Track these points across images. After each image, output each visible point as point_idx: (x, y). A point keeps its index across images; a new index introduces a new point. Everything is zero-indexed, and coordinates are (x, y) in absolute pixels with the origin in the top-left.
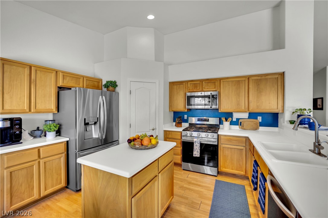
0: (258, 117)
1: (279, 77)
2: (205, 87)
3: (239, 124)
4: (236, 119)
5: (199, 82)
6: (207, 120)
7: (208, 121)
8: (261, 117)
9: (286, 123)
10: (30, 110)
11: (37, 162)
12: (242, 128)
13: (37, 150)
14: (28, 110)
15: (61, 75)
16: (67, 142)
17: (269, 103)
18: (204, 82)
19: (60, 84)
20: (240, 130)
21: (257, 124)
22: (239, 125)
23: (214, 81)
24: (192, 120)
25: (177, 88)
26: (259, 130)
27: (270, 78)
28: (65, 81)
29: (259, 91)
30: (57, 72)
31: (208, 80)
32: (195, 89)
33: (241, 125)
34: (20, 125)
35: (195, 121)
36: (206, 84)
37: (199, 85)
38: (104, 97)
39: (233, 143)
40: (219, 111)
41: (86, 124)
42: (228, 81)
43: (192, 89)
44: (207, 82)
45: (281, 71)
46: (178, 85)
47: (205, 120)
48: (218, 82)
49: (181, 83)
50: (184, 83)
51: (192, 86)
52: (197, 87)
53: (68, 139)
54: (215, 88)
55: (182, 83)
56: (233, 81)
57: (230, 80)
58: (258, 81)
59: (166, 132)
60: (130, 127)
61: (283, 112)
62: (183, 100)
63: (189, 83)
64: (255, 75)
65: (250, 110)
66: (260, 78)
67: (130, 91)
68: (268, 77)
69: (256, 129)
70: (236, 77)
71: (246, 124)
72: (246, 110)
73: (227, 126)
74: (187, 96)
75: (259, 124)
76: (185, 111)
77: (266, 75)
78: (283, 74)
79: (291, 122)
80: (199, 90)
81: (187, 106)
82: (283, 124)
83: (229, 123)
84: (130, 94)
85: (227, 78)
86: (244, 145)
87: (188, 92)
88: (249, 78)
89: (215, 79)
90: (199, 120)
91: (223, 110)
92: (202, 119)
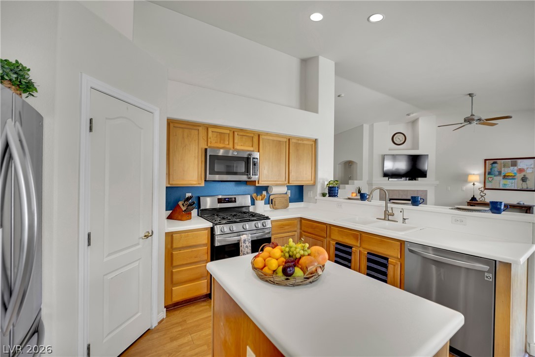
1: (313, 143)
2: (237, 143)
5: (228, 132)
6: (233, 199)
7: (235, 201)
9: (318, 196)
12: (273, 208)
17: (306, 174)
18: (236, 133)
21: (287, 200)
22: (271, 204)
23: (252, 135)
24: (206, 203)
25: (183, 135)
26: (290, 207)
27: (307, 144)
29: (298, 158)
31: (242, 130)
32: (222, 142)
35: (212, 203)
37: (227, 137)
39: (285, 229)
40: (257, 185)
42: (269, 139)
44: (241, 134)
45: (314, 137)
46: (186, 130)
47: (230, 201)
49: (194, 125)
50: (200, 129)
51: (215, 136)
52: (224, 140)
54: (252, 146)
55: (198, 128)
56: (273, 141)
57: (271, 138)
58: (297, 145)
59: (170, 236)
60: (89, 244)
61: (314, 185)
62: (197, 162)
63: (210, 130)
64: (295, 138)
65: (290, 182)
66: (300, 142)
67: (91, 120)
68: (305, 142)
69: (286, 207)
70: (277, 135)
71: (277, 201)
72: (287, 182)
73: (261, 208)
74: (210, 155)
75: (288, 200)
76: (201, 186)
77: (302, 139)
78: (316, 141)
79: (324, 195)
80: (228, 146)
81: (209, 174)
82: (316, 198)
83: (263, 201)
84: (91, 129)
85: (267, 134)
86: (295, 229)
87: (206, 147)
88: (289, 139)
89: (253, 132)
90: (220, 201)
91: (263, 183)
92: (225, 199)
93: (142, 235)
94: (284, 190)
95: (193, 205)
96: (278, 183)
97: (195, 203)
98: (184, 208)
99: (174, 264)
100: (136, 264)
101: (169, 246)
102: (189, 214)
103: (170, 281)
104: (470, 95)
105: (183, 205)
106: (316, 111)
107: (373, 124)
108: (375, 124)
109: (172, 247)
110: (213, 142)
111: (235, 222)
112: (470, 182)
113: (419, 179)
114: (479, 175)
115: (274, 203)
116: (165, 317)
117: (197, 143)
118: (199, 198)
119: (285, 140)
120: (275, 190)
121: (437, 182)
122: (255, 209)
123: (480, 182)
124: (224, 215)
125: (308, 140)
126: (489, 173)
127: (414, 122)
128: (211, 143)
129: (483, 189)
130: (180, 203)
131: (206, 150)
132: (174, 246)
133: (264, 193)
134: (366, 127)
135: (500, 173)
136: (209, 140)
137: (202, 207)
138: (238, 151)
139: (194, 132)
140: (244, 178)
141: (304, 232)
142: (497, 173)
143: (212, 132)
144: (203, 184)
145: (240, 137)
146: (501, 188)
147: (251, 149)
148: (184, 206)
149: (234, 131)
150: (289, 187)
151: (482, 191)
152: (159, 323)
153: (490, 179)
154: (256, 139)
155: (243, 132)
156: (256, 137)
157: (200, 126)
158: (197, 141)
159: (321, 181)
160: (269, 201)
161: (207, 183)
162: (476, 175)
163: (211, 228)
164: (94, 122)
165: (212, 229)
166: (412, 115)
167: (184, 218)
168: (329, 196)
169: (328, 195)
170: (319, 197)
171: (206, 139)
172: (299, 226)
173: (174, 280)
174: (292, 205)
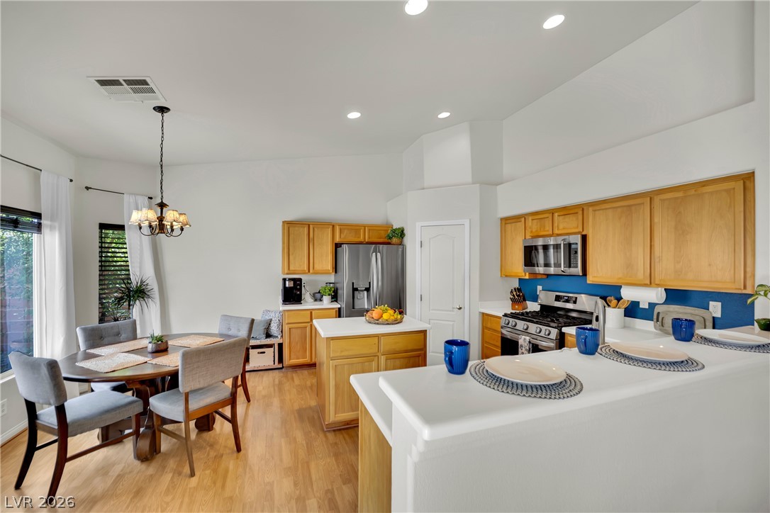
0: (712, 304)
2: (558, 226)
3: (655, 317)
4: (649, 303)
5: (547, 215)
6: (572, 299)
7: (575, 302)
8: (717, 304)
10: (309, 271)
11: (309, 324)
12: (660, 330)
13: (309, 312)
14: (307, 271)
15: (337, 229)
16: (339, 309)
17: (710, 265)
18: (556, 214)
19: (337, 240)
20: (657, 334)
22: (655, 320)
23: (577, 211)
25: (512, 229)
27: (712, 193)
28: (342, 236)
29: (682, 231)
30: (333, 226)
31: (564, 208)
32: (542, 228)
33: (658, 321)
34: (301, 285)
35: (552, 300)
36: (561, 218)
38: (379, 254)
40: (591, 282)
41: (355, 290)
42: (606, 209)
43: (536, 231)
44: (562, 213)
46: (513, 224)
47: (569, 300)
49: (518, 218)
51: (536, 223)
52: (544, 226)
53: (339, 306)
55: (519, 220)
57: (610, 205)
58: (678, 203)
65: (656, 281)
66: (684, 194)
67: (421, 242)
72: (647, 281)
74: (525, 247)
80: (548, 233)
81: (525, 265)
84: (421, 247)
88: (652, 198)
89: (577, 207)
90: (557, 298)
92: (564, 296)
102: (517, 304)
110: (534, 229)
115: (660, 320)
125: (717, 181)
128: (531, 232)
132: (486, 325)
139: (519, 225)
143: (533, 220)
144: (527, 277)
149: (553, 213)
155: (566, 210)
158: (521, 233)
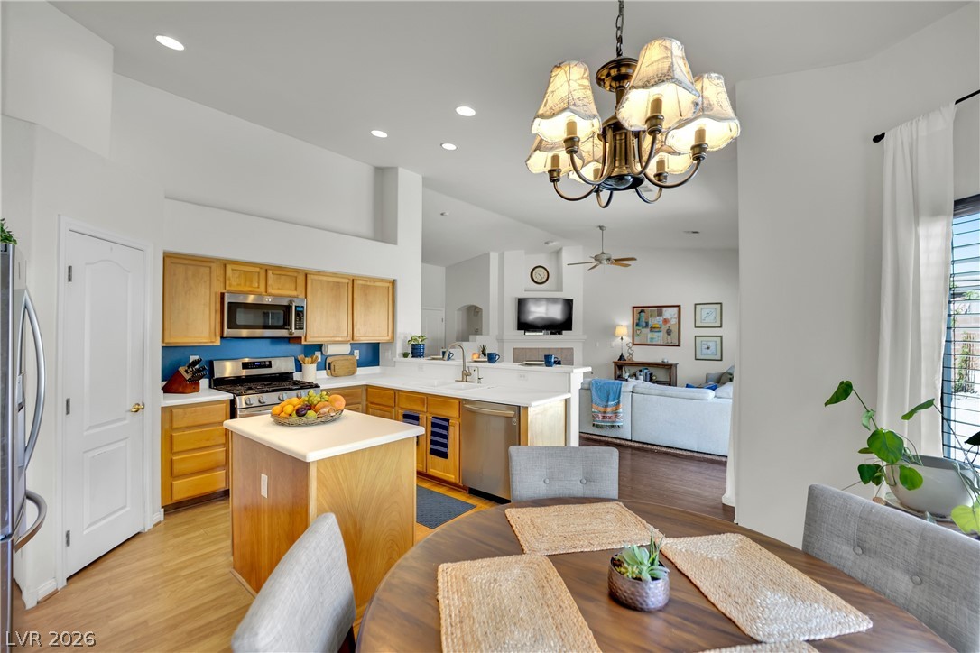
0: (355, 351)
1: (390, 285)
2: (272, 285)
3: (327, 366)
5: (258, 270)
6: (267, 363)
7: (270, 366)
8: (358, 351)
9: (397, 357)
18: (270, 272)
21: (353, 364)
22: (327, 369)
23: (296, 274)
24: (224, 369)
25: (186, 274)
26: (358, 373)
27: (380, 287)
31: (280, 268)
32: (248, 283)
33: (330, 368)
37: (256, 277)
40: (303, 342)
43: (238, 285)
44: (277, 272)
45: (392, 277)
46: (191, 268)
47: (263, 365)
48: (303, 278)
49: (205, 262)
50: (214, 266)
51: (237, 275)
52: (251, 282)
54: (296, 290)
55: (205, 265)
56: (329, 282)
57: (325, 278)
58: (365, 288)
59: (168, 412)
60: (68, 412)
61: (392, 342)
62: (208, 312)
63: (229, 268)
64: (361, 278)
65: (355, 338)
66: (369, 283)
67: (70, 268)
68: (377, 284)
69: (352, 373)
70: (335, 275)
71: (338, 366)
72: (349, 338)
73: (311, 373)
74: (229, 303)
75: (356, 364)
76: (215, 344)
77: (374, 280)
78: (394, 282)
79: (405, 355)
80: (257, 290)
81: (229, 328)
82: (394, 359)
83: (314, 366)
84: (70, 279)
85: (319, 273)
86: (360, 400)
87: (223, 291)
88: (353, 280)
89: (297, 271)
90: (245, 366)
91: (312, 339)
92: (254, 363)
93: (130, 406)
94: (346, 349)
95: (201, 371)
96: (337, 339)
97: (205, 369)
98: (187, 377)
99: (175, 450)
100: (121, 444)
101: (167, 426)
102: (195, 384)
103: (170, 472)
104: (601, 228)
105: (186, 371)
106: (395, 243)
107: (503, 253)
108: (506, 253)
109: (171, 427)
110: (235, 283)
111: (267, 392)
112: (617, 337)
113: (564, 332)
114: (627, 326)
115: (332, 367)
116: (162, 519)
117: (208, 287)
118: (211, 364)
119: (347, 281)
120: (331, 350)
121: (585, 337)
122: (303, 376)
123: (628, 336)
124: (252, 385)
125: (382, 280)
126: (638, 325)
127: (558, 252)
128: (230, 285)
129: (631, 345)
130: (182, 370)
131: (222, 295)
132: (175, 426)
133: (318, 354)
134: (494, 257)
135: (647, 325)
136: (227, 281)
137: (217, 375)
138: (275, 296)
139: (204, 271)
140: (283, 333)
141: (372, 403)
142: (644, 324)
143: (233, 270)
144: (218, 342)
145: (275, 276)
146: (649, 343)
147: (294, 293)
148: (187, 373)
149: (266, 269)
150: (354, 346)
151: (630, 348)
152: (155, 525)
153: (638, 332)
154: (301, 280)
155: (281, 271)
156: (303, 277)
157: (213, 262)
158: (208, 282)
159: (402, 337)
160: (325, 365)
161: (224, 341)
162: (624, 327)
163: (231, 400)
164: (73, 269)
165: (233, 402)
166: (551, 244)
167: (189, 390)
168: (413, 357)
169: (411, 355)
170: (399, 358)
171: (222, 280)
172: (364, 397)
173: (175, 471)
174: (361, 371)
